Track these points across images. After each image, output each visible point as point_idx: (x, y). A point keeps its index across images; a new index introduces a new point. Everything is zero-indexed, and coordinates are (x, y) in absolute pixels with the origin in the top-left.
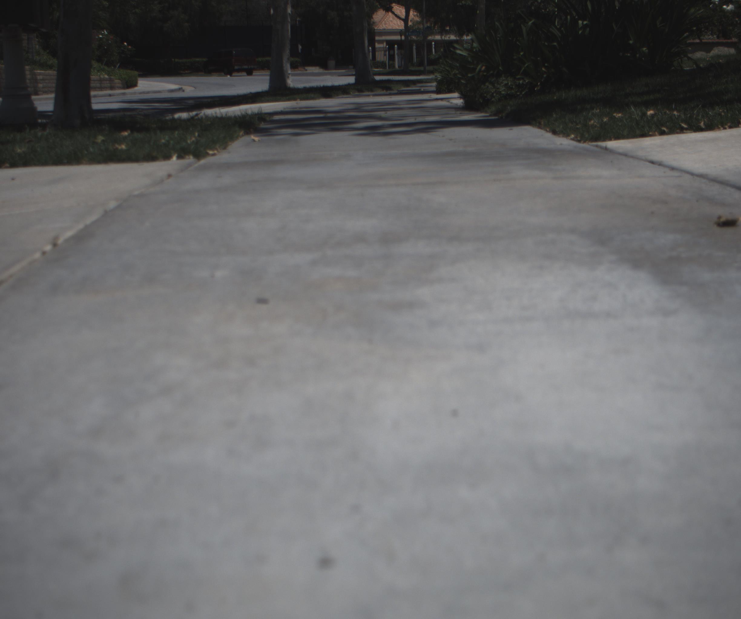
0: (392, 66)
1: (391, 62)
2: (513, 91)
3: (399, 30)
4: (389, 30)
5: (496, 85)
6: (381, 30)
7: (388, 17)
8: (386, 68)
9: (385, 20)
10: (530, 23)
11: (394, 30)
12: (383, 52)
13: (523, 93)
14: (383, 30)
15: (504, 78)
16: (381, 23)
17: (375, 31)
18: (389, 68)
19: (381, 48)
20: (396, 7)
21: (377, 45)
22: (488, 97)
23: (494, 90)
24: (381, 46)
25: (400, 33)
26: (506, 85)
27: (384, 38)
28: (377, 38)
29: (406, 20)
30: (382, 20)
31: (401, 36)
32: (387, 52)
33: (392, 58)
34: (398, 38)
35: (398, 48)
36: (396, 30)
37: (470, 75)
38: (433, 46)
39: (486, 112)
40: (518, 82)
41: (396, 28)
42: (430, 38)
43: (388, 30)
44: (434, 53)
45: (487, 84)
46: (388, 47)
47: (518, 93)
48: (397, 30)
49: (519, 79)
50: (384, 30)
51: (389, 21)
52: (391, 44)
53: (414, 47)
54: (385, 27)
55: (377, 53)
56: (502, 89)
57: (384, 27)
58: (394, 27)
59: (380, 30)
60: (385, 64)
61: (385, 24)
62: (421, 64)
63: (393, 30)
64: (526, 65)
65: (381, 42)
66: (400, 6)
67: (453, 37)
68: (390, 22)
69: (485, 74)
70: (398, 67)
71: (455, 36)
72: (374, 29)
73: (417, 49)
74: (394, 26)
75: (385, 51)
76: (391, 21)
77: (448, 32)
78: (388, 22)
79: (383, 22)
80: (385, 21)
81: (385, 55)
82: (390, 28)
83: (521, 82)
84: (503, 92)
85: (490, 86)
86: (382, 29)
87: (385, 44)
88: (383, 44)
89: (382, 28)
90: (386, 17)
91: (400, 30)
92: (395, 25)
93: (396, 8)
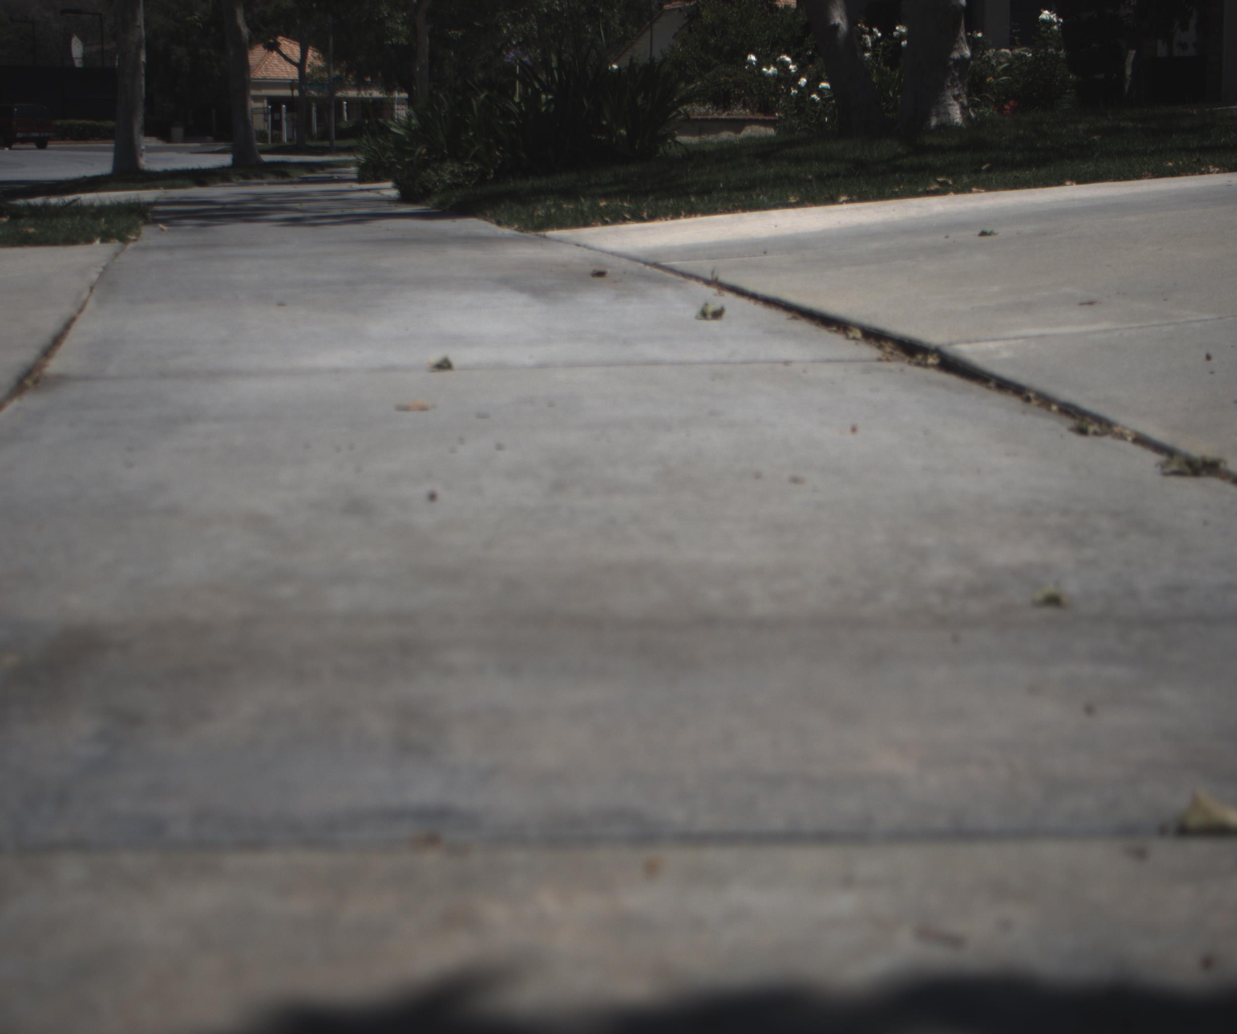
0: (277, 138)
1: (276, 132)
2: (460, 180)
3: (288, 80)
4: (273, 79)
5: (439, 172)
6: (260, 79)
7: (270, 58)
8: (267, 142)
9: (266, 63)
10: (482, 96)
11: (280, 79)
12: (262, 116)
13: (473, 182)
14: (262, 79)
15: (449, 164)
16: (260, 68)
17: (251, 81)
18: (273, 141)
20: (285, 42)
21: (251, 105)
22: (430, 186)
23: (437, 178)
24: (259, 105)
25: (292, 85)
26: (452, 172)
29: (301, 66)
30: (261, 64)
31: (292, 90)
32: (270, 117)
33: (277, 125)
34: (286, 92)
35: (288, 110)
36: (283, 79)
37: (407, 160)
38: (345, 107)
39: (427, 205)
40: (466, 168)
41: (285, 77)
42: (339, 94)
43: (271, 79)
44: (346, 120)
45: (429, 171)
46: (271, 109)
47: (467, 183)
48: (286, 80)
49: (467, 165)
50: (265, 79)
51: (273, 65)
52: (275, 102)
53: (314, 109)
55: (250, 118)
56: (447, 178)
57: (265, 74)
58: (281, 75)
59: (258, 79)
60: (266, 135)
61: (266, 69)
62: (324, 136)
63: (278, 79)
64: (477, 148)
65: (257, 99)
66: (291, 41)
67: (376, 94)
68: (275, 67)
69: (426, 158)
70: (288, 140)
71: (380, 93)
72: (250, 78)
73: (319, 111)
74: (281, 73)
75: (266, 114)
76: (276, 65)
77: (367, 86)
78: (271, 66)
79: (263, 67)
80: (267, 65)
81: (266, 120)
82: (273, 76)
83: (470, 168)
84: (448, 181)
85: (432, 173)
87: (265, 102)
88: (263, 102)
89: (261, 76)
90: (268, 58)
91: (291, 80)
92: (282, 71)
93: (285, 44)
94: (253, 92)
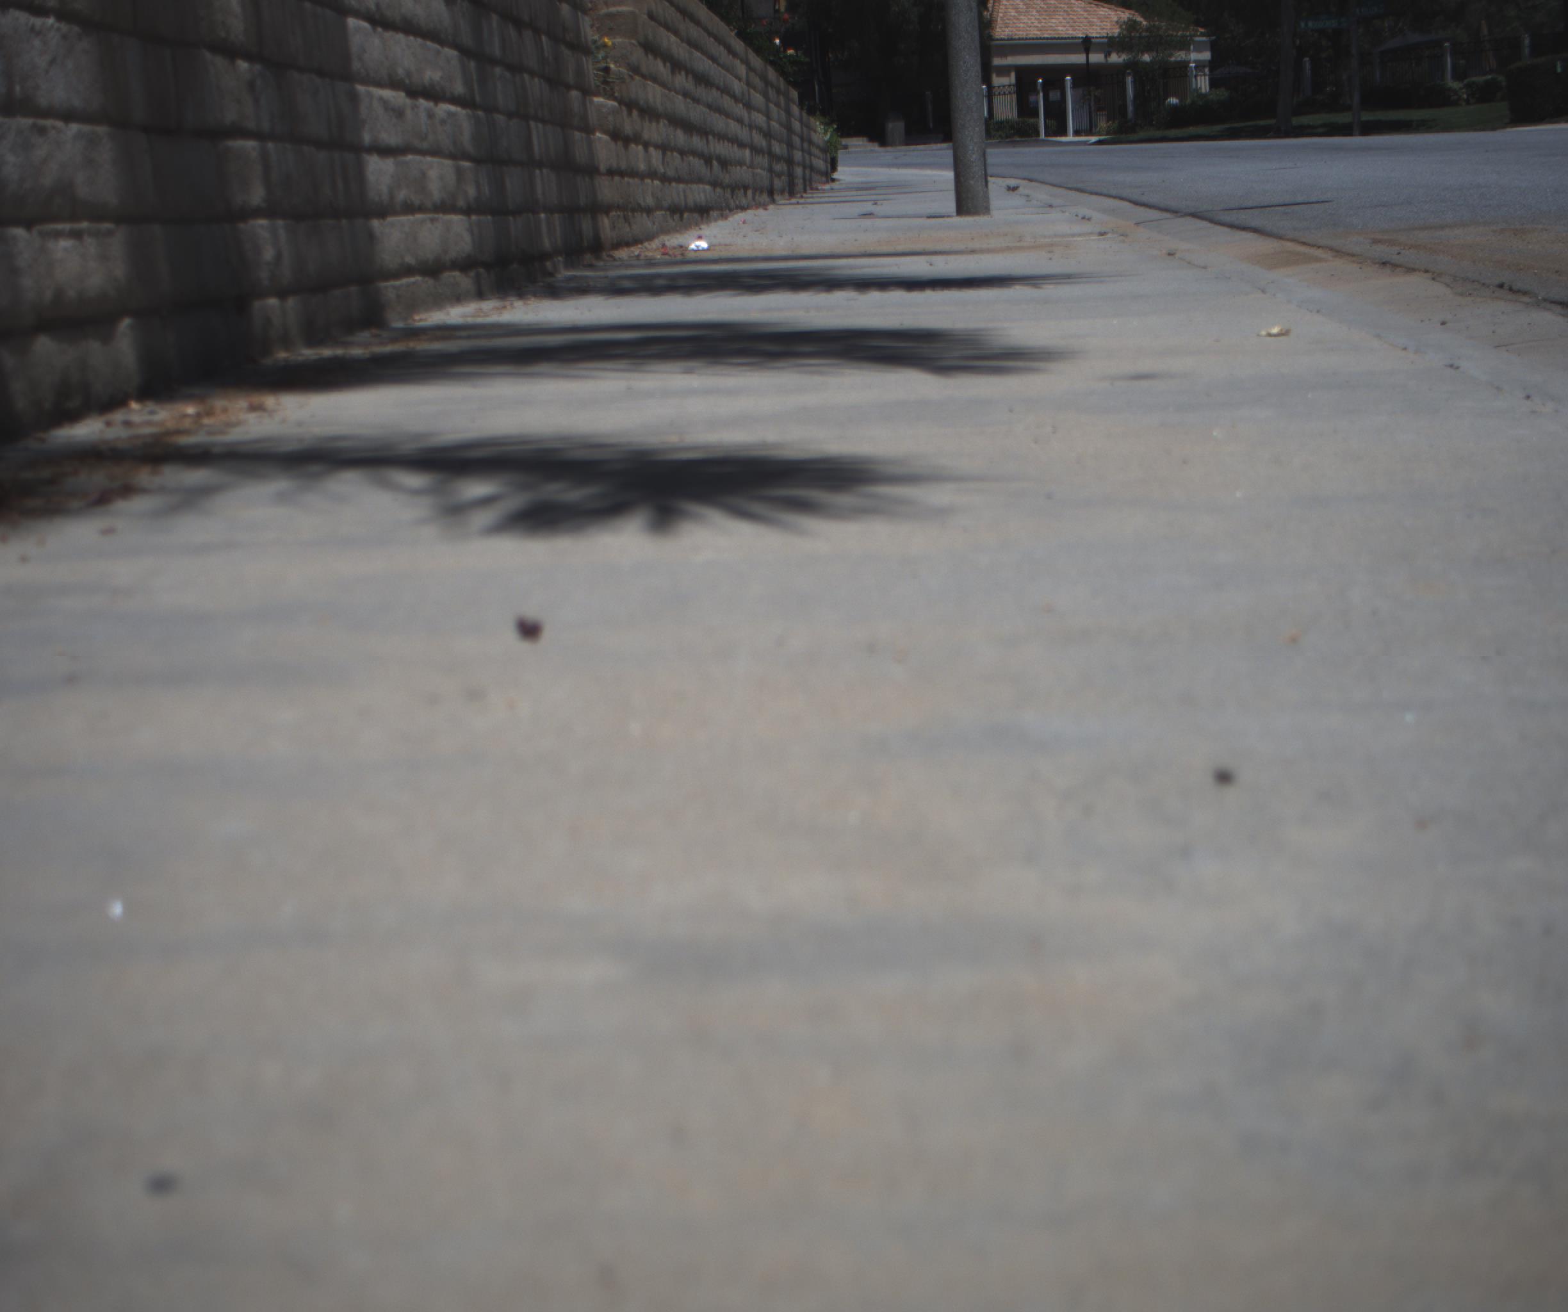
3: (1079, 38)
6: (1003, 40)
7: (1001, 7)
14: (1008, 40)
19: (1004, 86)
21: (997, 81)
24: (1003, 81)
27: (1011, 60)
35: (1075, 85)
36: (1037, 39)
43: (1019, 39)
50: (1012, 39)
52: (1025, 76)
53: (1128, 82)
54: (1010, 33)
55: (997, 100)
57: (1006, 32)
59: (1002, 40)
61: (1008, 25)
65: (1004, 71)
68: (1015, 21)
76: (1016, 18)
82: (1021, 34)
86: (1003, 37)
87: (1013, 75)
88: (1009, 76)
92: (1028, 26)
94: (997, 61)
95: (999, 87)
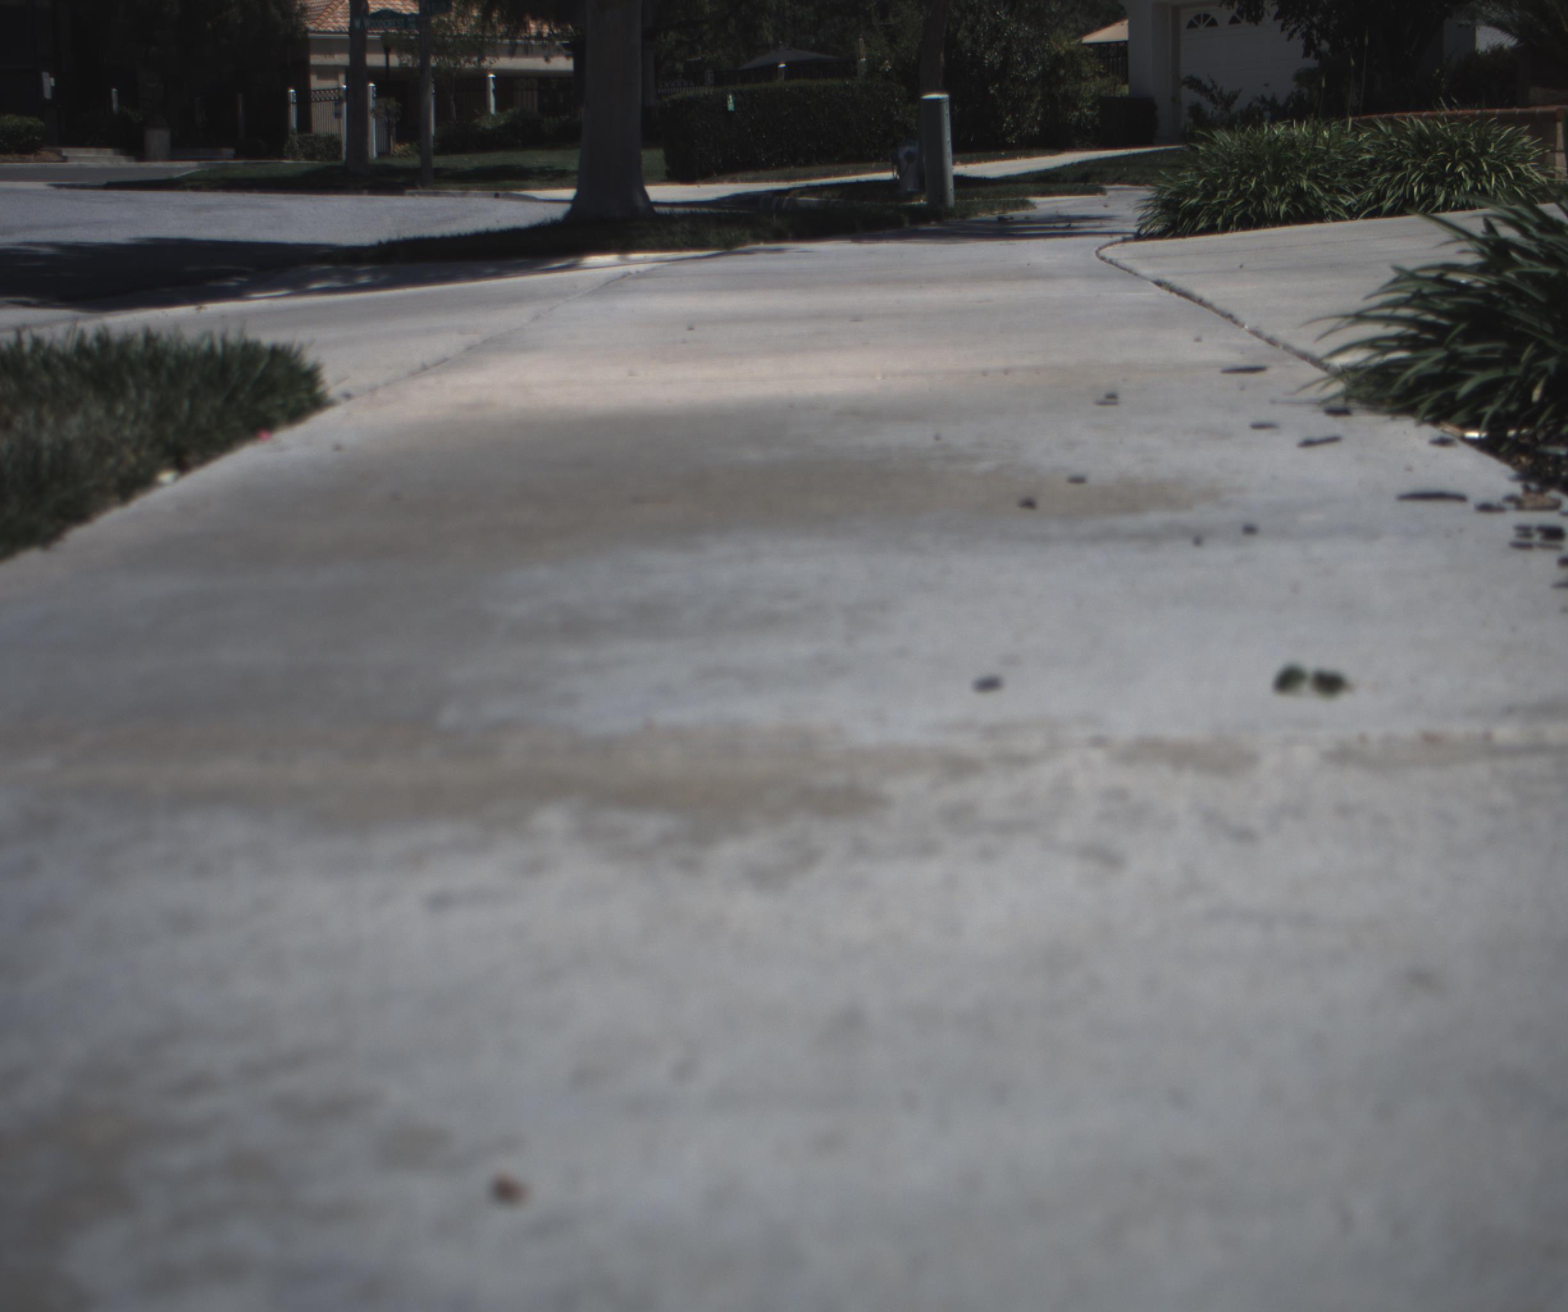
6: (330, 32)
12: (329, 107)
14: (335, 33)
16: (334, 11)
17: (311, 35)
19: (329, 90)
21: (316, 83)
24: (330, 84)
27: (339, 59)
28: (316, 59)
30: (336, 2)
31: (387, 51)
32: (346, 106)
42: (483, 63)
55: (314, 109)
59: (325, 32)
65: (327, 72)
67: (558, 64)
72: (307, 31)
75: (338, 102)
81: (338, 115)
86: (332, 30)
87: (342, 78)
89: (333, 27)
95: (315, 91)
